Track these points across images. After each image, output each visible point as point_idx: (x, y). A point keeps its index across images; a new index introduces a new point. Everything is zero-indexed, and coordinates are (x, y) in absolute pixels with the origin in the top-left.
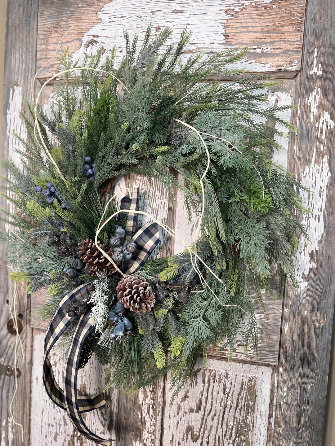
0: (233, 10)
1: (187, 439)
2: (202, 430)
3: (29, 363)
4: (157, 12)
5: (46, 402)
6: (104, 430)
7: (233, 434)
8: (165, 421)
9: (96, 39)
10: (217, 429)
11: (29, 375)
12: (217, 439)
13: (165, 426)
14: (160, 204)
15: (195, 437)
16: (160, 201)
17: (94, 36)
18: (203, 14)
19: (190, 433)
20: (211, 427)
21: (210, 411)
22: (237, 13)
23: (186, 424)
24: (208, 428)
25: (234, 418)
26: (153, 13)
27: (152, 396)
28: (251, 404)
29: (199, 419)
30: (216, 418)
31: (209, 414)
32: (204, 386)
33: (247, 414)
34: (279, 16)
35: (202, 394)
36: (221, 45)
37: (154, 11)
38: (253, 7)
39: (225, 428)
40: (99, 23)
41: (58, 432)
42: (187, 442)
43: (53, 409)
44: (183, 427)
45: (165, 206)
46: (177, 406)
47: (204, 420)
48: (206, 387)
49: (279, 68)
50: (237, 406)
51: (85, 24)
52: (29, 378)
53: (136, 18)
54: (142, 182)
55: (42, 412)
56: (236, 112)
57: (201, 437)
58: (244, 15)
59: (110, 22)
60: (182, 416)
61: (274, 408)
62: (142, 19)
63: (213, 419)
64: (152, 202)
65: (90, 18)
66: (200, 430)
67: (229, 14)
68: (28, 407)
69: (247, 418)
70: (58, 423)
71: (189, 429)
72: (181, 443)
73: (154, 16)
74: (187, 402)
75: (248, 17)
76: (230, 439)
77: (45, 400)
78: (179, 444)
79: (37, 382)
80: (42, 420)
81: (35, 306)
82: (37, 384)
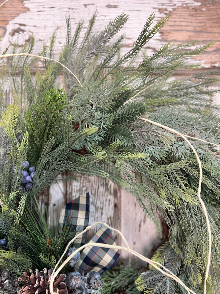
0: (166, 10)
4: (90, 6)
9: (22, 28)
14: (105, 202)
16: (104, 198)
17: (21, 25)
18: (138, 11)
22: (170, 12)
26: (86, 6)
34: (208, 18)
36: (157, 41)
37: (86, 3)
38: (184, 8)
40: (25, 12)
45: (110, 203)
49: (213, 65)
51: (10, 12)
53: (68, 10)
56: (189, 108)
58: (177, 15)
59: (38, 11)
62: (74, 10)
64: (96, 200)
65: (14, 6)
67: (163, 12)
73: (86, 9)
75: (181, 17)
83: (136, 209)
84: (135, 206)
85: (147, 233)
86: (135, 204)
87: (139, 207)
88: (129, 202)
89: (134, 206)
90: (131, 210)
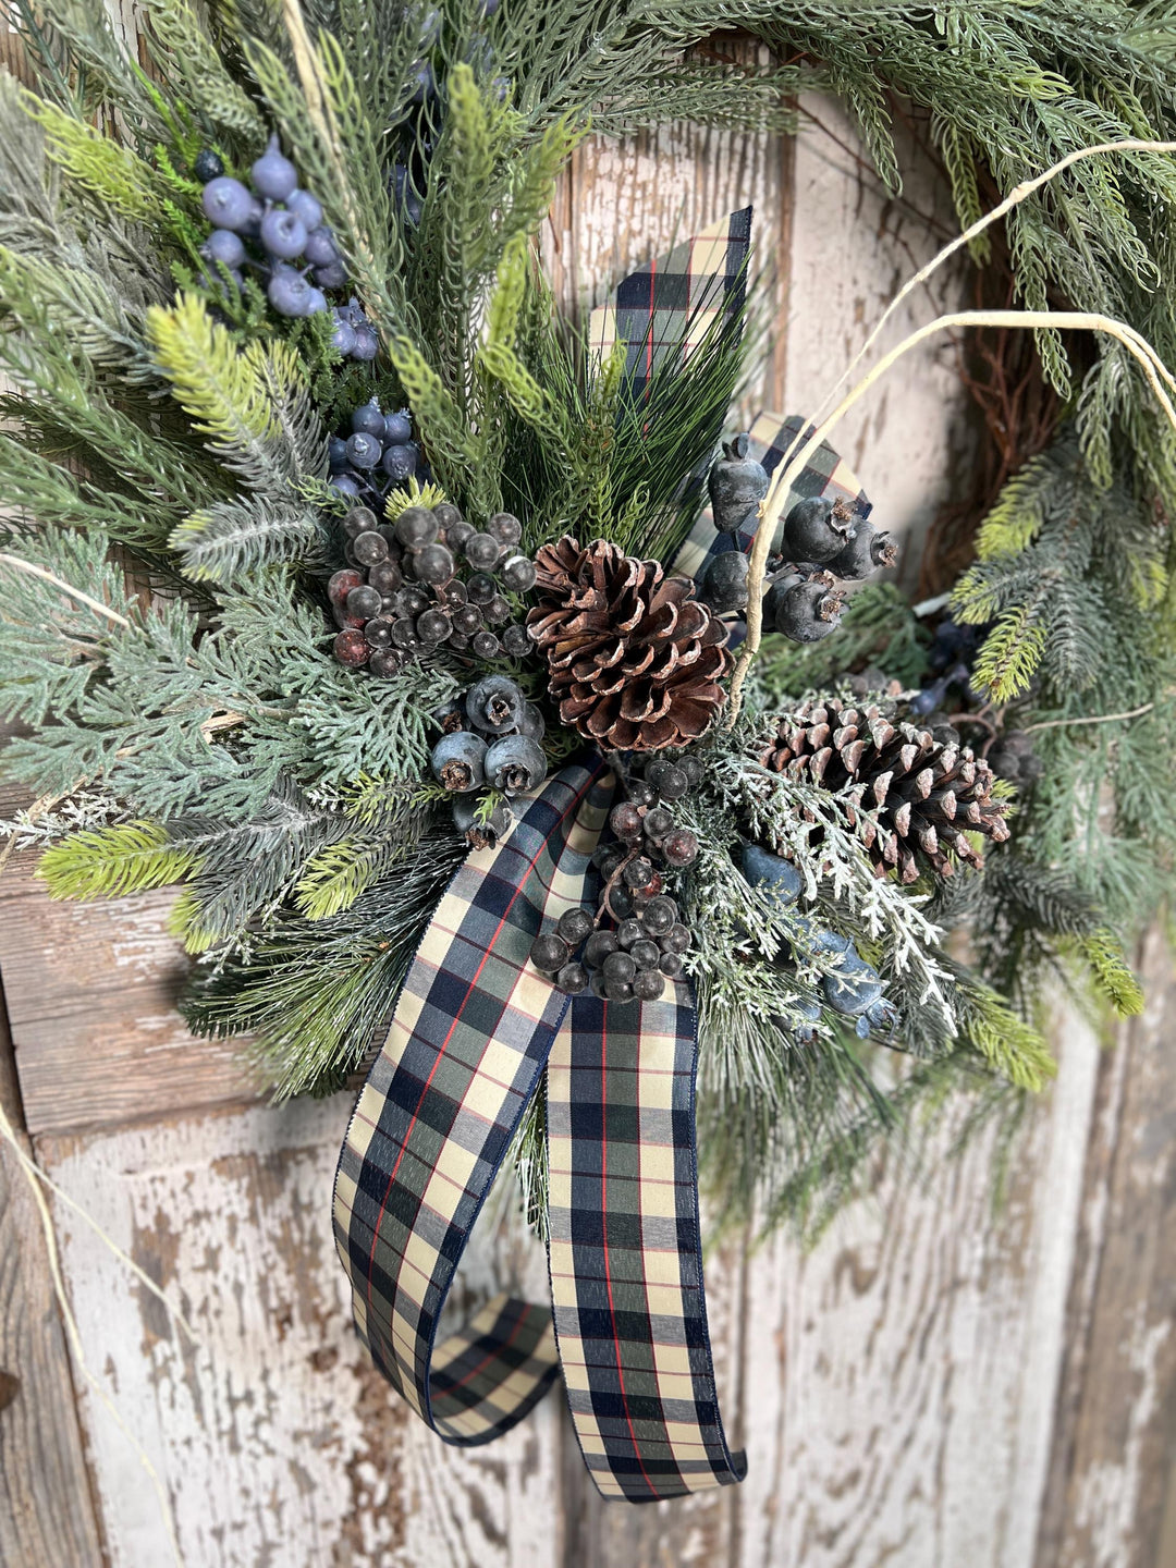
1: (837, 1296)
2: (889, 1243)
3: (47, 1319)
5: (184, 1450)
7: (987, 1214)
8: (755, 1276)
10: (937, 1217)
11: (63, 1371)
12: (937, 1251)
13: (756, 1290)
15: (864, 1279)
19: (847, 1273)
20: (918, 1222)
23: (835, 1251)
24: (909, 1227)
29: (880, 1211)
30: (935, 1184)
31: (911, 1182)
39: (962, 1203)
41: (272, 1535)
42: (836, 1307)
43: (230, 1460)
44: (822, 1265)
47: (897, 1208)
52: (65, 1383)
55: (173, 1499)
57: (883, 1270)
61: (1116, 1074)
66: (881, 1246)
68: (86, 1512)
69: (1030, 1143)
70: (265, 1499)
71: (847, 1260)
72: (819, 1319)
77: (180, 1439)
78: (810, 1327)
79: (115, 1381)
80: (177, 1529)
81: (40, 1015)
82: (116, 1391)
84: (848, 354)
85: (886, 478)
86: (848, 342)
87: (864, 360)
88: (820, 333)
89: (841, 349)
90: (828, 373)
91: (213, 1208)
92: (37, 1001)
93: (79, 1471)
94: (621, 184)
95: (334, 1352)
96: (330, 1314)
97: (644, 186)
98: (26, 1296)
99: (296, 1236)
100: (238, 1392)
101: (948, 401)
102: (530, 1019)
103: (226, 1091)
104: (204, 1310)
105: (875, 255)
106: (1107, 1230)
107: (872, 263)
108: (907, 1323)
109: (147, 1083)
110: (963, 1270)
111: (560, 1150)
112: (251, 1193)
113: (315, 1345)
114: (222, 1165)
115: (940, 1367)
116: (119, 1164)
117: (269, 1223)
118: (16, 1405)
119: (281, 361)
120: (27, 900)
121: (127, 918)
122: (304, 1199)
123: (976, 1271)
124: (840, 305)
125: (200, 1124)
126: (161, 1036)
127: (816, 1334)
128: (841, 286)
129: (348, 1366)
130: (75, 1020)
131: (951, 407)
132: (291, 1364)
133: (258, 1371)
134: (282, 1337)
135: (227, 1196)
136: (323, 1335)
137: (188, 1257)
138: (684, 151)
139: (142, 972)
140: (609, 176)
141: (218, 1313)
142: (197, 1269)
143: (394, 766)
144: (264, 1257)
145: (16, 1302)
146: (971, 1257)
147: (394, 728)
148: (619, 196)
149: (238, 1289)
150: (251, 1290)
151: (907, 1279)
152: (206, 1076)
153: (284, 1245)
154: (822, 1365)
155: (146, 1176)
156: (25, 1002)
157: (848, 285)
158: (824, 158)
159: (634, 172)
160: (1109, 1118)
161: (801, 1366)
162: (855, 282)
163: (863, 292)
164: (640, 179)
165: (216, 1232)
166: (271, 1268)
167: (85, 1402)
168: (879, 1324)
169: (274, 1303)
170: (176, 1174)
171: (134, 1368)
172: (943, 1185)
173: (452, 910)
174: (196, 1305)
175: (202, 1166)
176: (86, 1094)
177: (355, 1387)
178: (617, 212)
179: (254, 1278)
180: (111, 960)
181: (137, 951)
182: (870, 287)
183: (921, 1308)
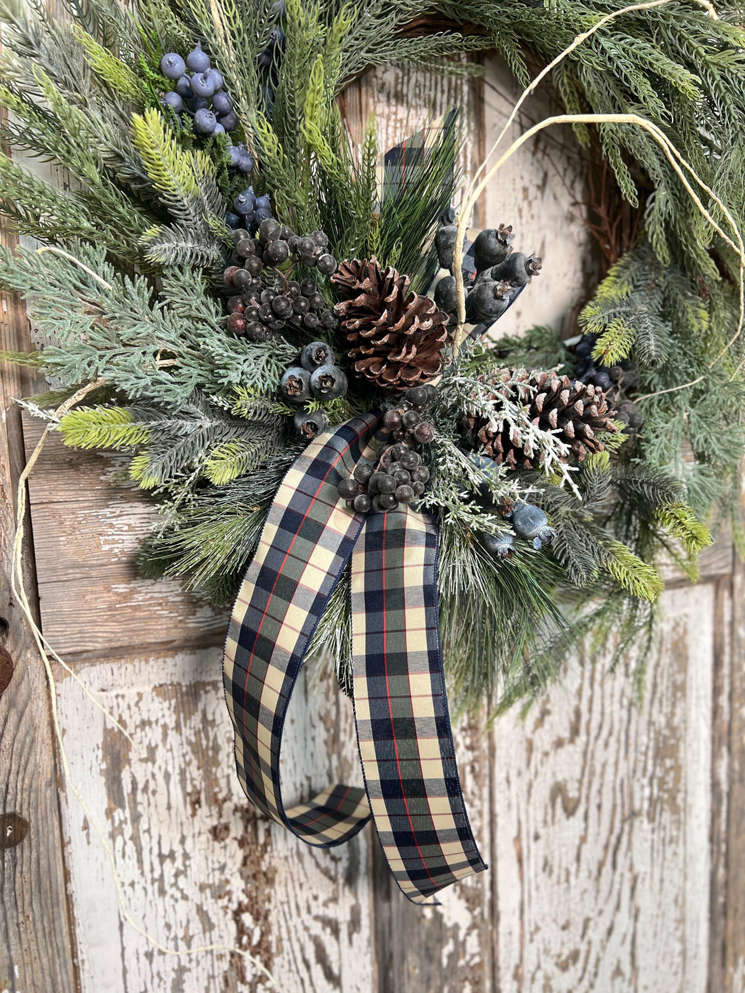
1: (554, 816)
2: (586, 780)
3: (48, 785)
5: (129, 889)
6: (336, 891)
7: (650, 763)
8: (499, 796)
10: (616, 764)
11: (56, 823)
12: (618, 788)
13: (499, 809)
15: (571, 805)
19: (559, 800)
20: (604, 765)
21: (600, 727)
23: (550, 782)
24: (598, 769)
25: (651, 723)
27: (468, 741)
28: (679, 678)
29: (578, 757)
30: (613, 740)
31: (597, 738)
32: (583, 673)
33: (674, 705)
35: (579, 693)
39: (632, 755)
41: (184, 962)
42: (553, 823)
43: (159, 901)
44: (542, 792)
46: (525, 745)
47: (589, 756)
48: (587, 675)
50: (654, 692)
52: (57, 832)
54: (392, 123)
55: (121, 926)
57: (583, 800)
60: (539, 765)
61: (726, 670)
63: (606, 745)
66: (580, 782)
68: (65, 930)
69: (673, 714)
70: (181, 934)
71: (558, 790)
72: (542, 832)
74: (547, 726)
76: (644, 775)
77: (127, 883)
78: (537, 837)
79: (88, 835)
80: (123, 949)
81: (55, 579)
82: (89, 843)
83: (521, 224)
84: (521, 217)
85: (547, 286)
86: (520, 211)
87: (530, 221)
88: (504, 205)
89: (517, 215)
91: (153, 719)
92: (54, 570)
93: (62, 897)
94: (388, 119)
95: (227, 828)
96: (225, 800)
97: (401, 121)
98: (36, 765)
99: (204, 742)
100: (165, 851)
101: (580, 245)
102: (339, 534)
103: (163, 636)
104: (145, 789)
105: (532, 164)
106: (731, 781)
107: (531, 168)
108: (602, 841)
109: (117, 628)
110: (637, 805)
111: (359, 621)
112: (177, 711)
113: (215, 823)
114: (160, 690)
115: (628, 875)
116: (97, 685)
117: (188, 732)
118: (26, 841)
119: (202, 160)
120: (51, 506)
121: (109, 521)
122: (210, 717)
123: (646, 805)
124: (514, 190)
125: (147, 661)
126: (126, 597)
127: (541, 842)
128: (514, 180)
129: (235, 839)
130: (76, 583)
131: (582, 248)
132: (200, 833)
133: (178, 837)
134: (194, 815)
135: (161, 710)
136: (220, 816)
137: (137, 751)
138: (422, 103)
139: (116, 555)
140: (382, 115)
141: (154, 792)
142: (141, 760)
143: (260, 385)
144: (184, 756)
145: (30, 767)
146: (642, 795)
147: (261, 367)
148: (388, 126)
149: (167, 776)
150: (175, 778)
151: (599, 807)
152: (152, 625)
153: (196, 748)
154: (547, 866)
155: (113, 693)
156: (47, 569)
157: (518, 180)
158: (500, 112)
159: (396, 114)
160: (724, 700)
161: (533, 866)
162: (522, 178)
163: (527, 184)
164: (399, 117)
165: (154, 735)
166: (188, 764)
167: (69, 849)
168: (583, 839)
169: (189, 789)
170: (131, 693)
171: (101, 827)
172: (618, 741)
173: (294, 477)
174: (141, 786)
175: (147, 689)
176: (80, 632)
177: (240, 854)
178: (387, 134)
179: (177, 771)
180: (99, 546)
181: (114, 542)
182: (531, 181)
183: (611, 831)
